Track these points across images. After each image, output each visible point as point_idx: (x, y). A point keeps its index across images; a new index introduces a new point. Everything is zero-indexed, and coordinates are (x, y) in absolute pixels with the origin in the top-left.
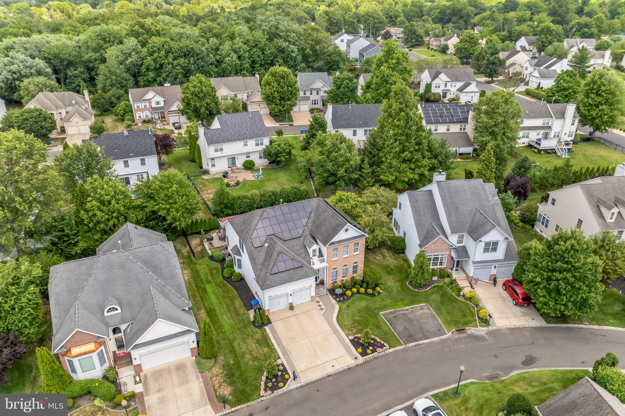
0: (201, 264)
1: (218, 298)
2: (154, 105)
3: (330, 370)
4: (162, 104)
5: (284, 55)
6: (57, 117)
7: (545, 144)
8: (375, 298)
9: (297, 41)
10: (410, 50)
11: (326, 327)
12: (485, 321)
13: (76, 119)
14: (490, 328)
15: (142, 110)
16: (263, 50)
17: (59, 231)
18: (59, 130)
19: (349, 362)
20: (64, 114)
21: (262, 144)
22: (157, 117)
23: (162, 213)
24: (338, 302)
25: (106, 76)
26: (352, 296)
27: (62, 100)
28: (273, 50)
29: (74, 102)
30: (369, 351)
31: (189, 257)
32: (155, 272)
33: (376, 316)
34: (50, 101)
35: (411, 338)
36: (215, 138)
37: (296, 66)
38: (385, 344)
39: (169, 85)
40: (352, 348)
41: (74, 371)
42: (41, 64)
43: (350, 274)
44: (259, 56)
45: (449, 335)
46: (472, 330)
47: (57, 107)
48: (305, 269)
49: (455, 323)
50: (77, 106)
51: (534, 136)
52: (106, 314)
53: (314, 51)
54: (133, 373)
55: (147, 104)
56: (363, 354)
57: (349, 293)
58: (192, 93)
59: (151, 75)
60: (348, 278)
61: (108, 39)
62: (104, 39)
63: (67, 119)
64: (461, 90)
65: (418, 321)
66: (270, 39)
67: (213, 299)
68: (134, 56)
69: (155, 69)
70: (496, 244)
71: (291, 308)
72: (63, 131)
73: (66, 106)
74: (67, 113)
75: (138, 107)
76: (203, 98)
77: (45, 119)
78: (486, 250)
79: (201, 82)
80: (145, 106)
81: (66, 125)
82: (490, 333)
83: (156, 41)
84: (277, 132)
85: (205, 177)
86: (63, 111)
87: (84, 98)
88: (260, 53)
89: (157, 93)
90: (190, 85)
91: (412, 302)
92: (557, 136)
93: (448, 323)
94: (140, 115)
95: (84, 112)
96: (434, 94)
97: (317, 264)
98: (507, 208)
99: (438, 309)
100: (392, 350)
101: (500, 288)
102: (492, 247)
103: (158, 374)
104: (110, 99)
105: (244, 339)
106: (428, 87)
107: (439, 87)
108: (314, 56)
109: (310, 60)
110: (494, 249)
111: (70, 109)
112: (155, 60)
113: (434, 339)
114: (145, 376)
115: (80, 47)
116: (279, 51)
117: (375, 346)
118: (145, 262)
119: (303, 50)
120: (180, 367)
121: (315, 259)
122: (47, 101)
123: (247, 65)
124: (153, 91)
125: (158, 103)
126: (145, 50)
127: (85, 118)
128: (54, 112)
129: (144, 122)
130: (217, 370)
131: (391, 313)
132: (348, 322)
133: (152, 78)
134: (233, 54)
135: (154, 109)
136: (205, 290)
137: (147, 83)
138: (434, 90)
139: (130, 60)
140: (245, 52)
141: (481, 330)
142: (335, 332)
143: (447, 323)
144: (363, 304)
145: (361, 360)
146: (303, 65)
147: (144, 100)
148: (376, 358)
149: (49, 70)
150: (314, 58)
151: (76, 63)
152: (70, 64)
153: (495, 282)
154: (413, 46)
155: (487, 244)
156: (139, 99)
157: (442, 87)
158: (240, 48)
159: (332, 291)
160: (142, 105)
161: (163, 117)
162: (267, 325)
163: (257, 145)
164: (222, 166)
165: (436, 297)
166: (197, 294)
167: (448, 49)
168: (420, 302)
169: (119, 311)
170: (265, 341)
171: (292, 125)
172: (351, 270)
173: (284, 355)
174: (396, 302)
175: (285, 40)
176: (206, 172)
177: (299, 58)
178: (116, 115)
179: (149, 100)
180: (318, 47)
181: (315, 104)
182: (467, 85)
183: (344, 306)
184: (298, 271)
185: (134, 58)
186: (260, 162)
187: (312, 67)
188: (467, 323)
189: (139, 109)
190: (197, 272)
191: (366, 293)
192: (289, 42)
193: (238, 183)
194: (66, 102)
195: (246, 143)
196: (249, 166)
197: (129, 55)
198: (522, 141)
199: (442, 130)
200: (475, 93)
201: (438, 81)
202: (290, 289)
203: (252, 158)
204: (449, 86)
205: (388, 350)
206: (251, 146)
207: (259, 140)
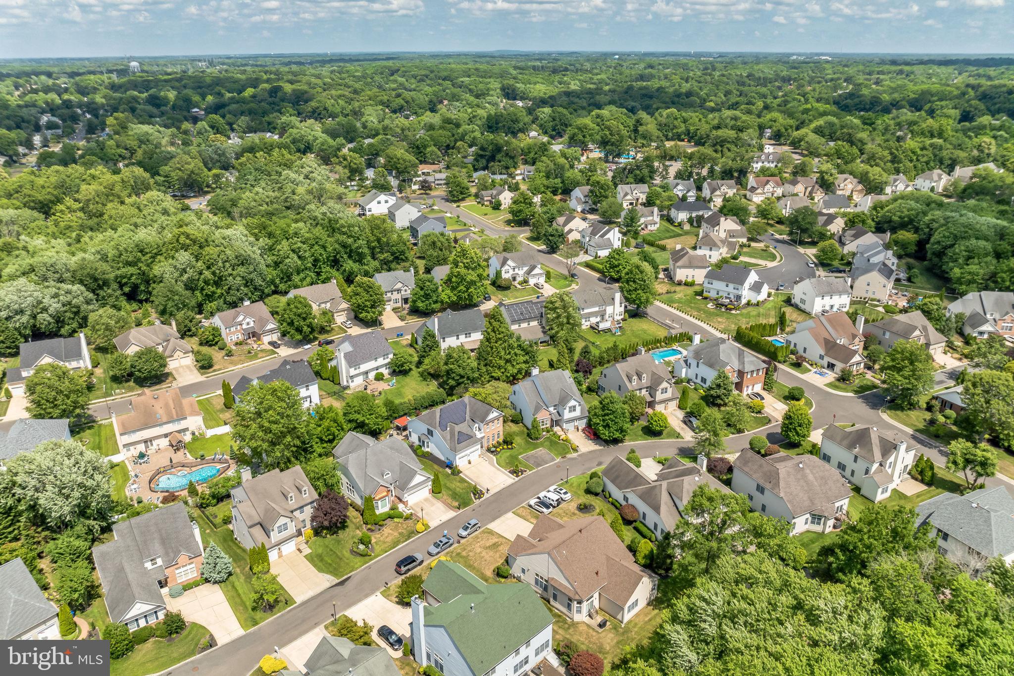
2: (244, 326)
3: (503, 486)
4: (253, 325)
7: (602, 326)
8: (514, 449)
10: (458, 206)
11: (493, 468)
12: (575, 450)
13: (178, 353)
14: (579, 453)
15: (234, 333)
16: (324, 247)
19: (511, 481)
21: (388, 358)
22: (246, 337)
24: (494, 455)
26: (500, 450)
27: (156, 335)
29: (168, 335)
30: (520, 474)
33: (517, 459)
35: (539, 465)
36: (353, 359)
38: (527, 470)
39: (249, 303)
40: (510, 474)
41: (378, 509)
43: (496, 439)
45: (558, 460)
46: (569, 456)
48: (473, 439)
49: (561, 454)
50: (172, 339)
51: (594, 320)
52: (385, 477)
54: (403, 506)
55: (239, 328)
56: (517, 476)
57: (498, 449)
60: (496, 442)
63: (170, 354)
64: (529, 272)
65: (540, 456)
70: (575, 407)
71: (470, 463)
73: (162, 341)
75: (230, 330)
78: (570, 411)
80: (236, 328)
81: (168, 359)
82: (579, 456)
85: (348, 392)
88: (322, 251)
89: (246, 314)
91: (535, 448)
92: (612, 316)
93: (557, 455)
94: (230, 338)
95: (182, 344)
96: (505, 280)
97: (479, 435)
98: (579, 383)
99: (549, 449)
100: (532, 471)
101: (580, 432)
102: (573, 409)
103: (417, 505)
106: (498, 274)
107: (508, 273)
110: (575, 410)
111: (165, 342)
112: (214, 273)
113: (551, 463)
114: (413, 505)
117: (522, 472)
118: (391, 448)
120: (427, 500)
121: (477, 433)
123: (309, 265)
124: (242, 312)
125: (248, 324)
126: (200, 264)
130: (445, 497)
131: (525, 455)
132: (503, 464)
134: (292, 255)
135: (246, 331)
138: (505, 276)
139: (186, 276)
140: (305, 251)
141: (574, 455)
142: (498, 469)
143: (555, 455)
144: (508, 454)
145: (517, 479)
147: (235, 323)
148: (525, 477)
153: (578, 430)
154: (460, 200)
155: (570, 408)
156: (230, 323)
157: (511, 272)
158: (299, 248)
159: (489, 450)
160: (233, 328)
161: (253, 336)
162: (460, 473)
163: (384, 359)
164: (359, 381)
165: (547, 443)
167: (500, 205)
168: (539, 447)
169: (390, 474)
170: (463, 481)
171: (383, 329)
172: (491, 439)
174: (525, 450)
179: (240, 323)
181: (396, 302)
182: (533, 268)
183: (499, 456)
184: (470, 441)
185: (190, 272)
186: (386, 372)
188: (566, 453)
189: (230, 333)
191: (508, 448)
193: (380, 393)
194: (160, 336)
195: (376, 359)
196: (379, 378)
197: (184, 271)
198: (585, 325)
199: (524, 325)
200: (541, 274)
201: (506, 267)
202: (468, 452)
203: (380, 371)
204: (517, 271)
205: (528, 473)
206: (381, 361)
207: (385, 356)
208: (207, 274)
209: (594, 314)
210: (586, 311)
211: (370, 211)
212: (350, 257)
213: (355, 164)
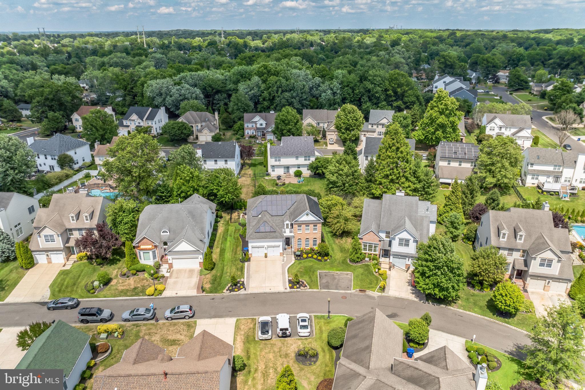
0: (232, 226)
1: (230, 244)
2: (258, 126)
4: (264, 126)
5: (370, 95)
6: (194, 129)
8: (321, 263)
9: (381, 84)
10: (511, 94)
11: (280, 271)
12: (383, 289)
13: (206, 131)
14: (383, 294)
15: (250, 129)
17: (161, 193)
18: (195, 137)
19: (281, 289)
20: (199, 127)
21: (309, 160)
22: (259, 135)
23: (215, 191)
24: (296, 259)
25: (235, 102)
26: (306, 258)
27: (200, 118)
28: (362, 90)
29: (207, 119)
30: (295, 287)
31: (228, 222)
32: (193, 218)
33: (314, 271)
34: (193, 117)
35: (327, 287)
36: (276, 152)
37: (378, 103)
38: (308, 286)
39: (273, 112)
40: (287, 283)
41: (141, 259)
42: (198, 91)
44: (349, 94)
45: (353, 291)
46: (369, 293)
47: (196, 122)
48: (277, 234)
49: (362, 286)
50: (208, 122)
51: (543, 179)
52: (162, 234)
53: (395, 92)
54: (168, 267)
55: (254, 125)
56: (291, 288)
57: (305, 256)
58: (281, 120)
59: (266, 103)
60: (309, 248)
61: (244, 76)
62: (241, 76)
63: (200, 131)
64: (514, 134)
65: (339, 280)
66: (361, 81)
67: (228, 244)
68: (256, 90)
69: (269, 99)
70: (408, 241)
71: (266, 257)
72: (197, 138)
73: (201, 122)
74: (202, 126)
75: (248, 126)
76: (288, 124)
77: (185, 128)
78: (400, 244)
79: (288, 112)
80: (253, 126)
81: (199, 134)
82: (381, 297)
83: (273, 79)
84: (333, 153)
85: (267, 178)
86: (199, 125)
87: (215, 117)
88: (350, 91)
89: (262, 118)
90: (281, 114)
91: (343, 270)
93: (357, 286)
94: (248, 132)
95: (212, 126)
96: (488, 136)
97: (287, 233)
99: (356, 277)
100: (311, 290)
101: (408, 274)
102: (405, 243)
103: (179, 271)
104: (234, 119)
105: (231, 266)
107: (494, 130)
108: (394, 96)
109: (391, 99)
110: (407, 245)
111: (204, 124)
112: (270, 94)
113: (341, 291)
114: (173, 271)
115: (226, 80)
116: (366, 91)
117: (301, 286)
119: (386, 90)
120: (191, 271)
122: (191, 117)
124: (260, 116)
125: (261, 125)
127: (211, 131)
128: (194, 125)
129: (251, 137)
130: (209, 276)
131: (325, 272)
132: (294, 271)
133: (267, 106)
135: (258, 129)
136: (226, 239)
137: (262, 110)
138: (489, 132)
141: (376, 294)
142: (283, 273)
145: (289, 290)
146: (384, 103)
147: (252, 122)
148: (298, 292)
149: (202, 96)
150: (394, 98)
151: (222, 91)
152: (218, 92)
153: (408, 270)
154: (517, 90)
155: (401, 240)
156: (249, 121)
157: (497, 130)
160: (250, 125)
161: (264, 135)
162: (247, 261)
163: (305, 160)
164: (279, 172)
165: (361, 270)
166: (221, 241)
168: (348, 271)
169: (168, 233)
170: (242, 269)
172: (311, 242)
173: (247, 278)
174: (333, 267)
175: (372, 83)
176: (268, 175)
177: (383, 97)
178: (234, 131)
179: (255, 122)
180: (399, 90)
181: (380, 135)
182: (521, 130)
183: (298, 262)
184: (272, 234)
186: (306, 172)
187: (391, 105)
188: (369, 288)
189: (248, 128)
190: (228, 230)
191: (316, 259)
192: (375, 84)
193: (284, 184)
194: (202, 119)
195: (297, 158)
196: (298, 174)
197: (252, 89)
198: (530, 181)
199: (455, 164)
200: (528, 138)
201: (492, 125)
202: (266, 244)
203: (301, 169)
204: (503, 130)
205: (308, 290)
206: (301, 161)
207: (307, 157)
208: (266, 94)
209: (547, 174)
210: (535, 167)
211: (436, 88)
212: (370, 100)
213: (450, 62)
